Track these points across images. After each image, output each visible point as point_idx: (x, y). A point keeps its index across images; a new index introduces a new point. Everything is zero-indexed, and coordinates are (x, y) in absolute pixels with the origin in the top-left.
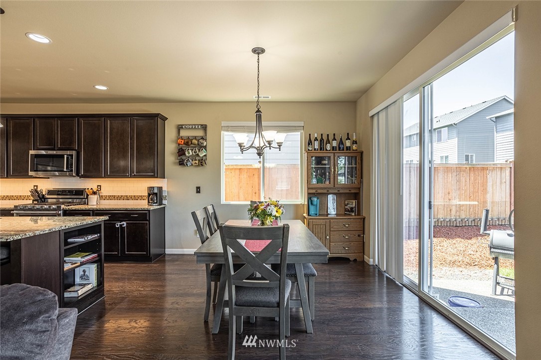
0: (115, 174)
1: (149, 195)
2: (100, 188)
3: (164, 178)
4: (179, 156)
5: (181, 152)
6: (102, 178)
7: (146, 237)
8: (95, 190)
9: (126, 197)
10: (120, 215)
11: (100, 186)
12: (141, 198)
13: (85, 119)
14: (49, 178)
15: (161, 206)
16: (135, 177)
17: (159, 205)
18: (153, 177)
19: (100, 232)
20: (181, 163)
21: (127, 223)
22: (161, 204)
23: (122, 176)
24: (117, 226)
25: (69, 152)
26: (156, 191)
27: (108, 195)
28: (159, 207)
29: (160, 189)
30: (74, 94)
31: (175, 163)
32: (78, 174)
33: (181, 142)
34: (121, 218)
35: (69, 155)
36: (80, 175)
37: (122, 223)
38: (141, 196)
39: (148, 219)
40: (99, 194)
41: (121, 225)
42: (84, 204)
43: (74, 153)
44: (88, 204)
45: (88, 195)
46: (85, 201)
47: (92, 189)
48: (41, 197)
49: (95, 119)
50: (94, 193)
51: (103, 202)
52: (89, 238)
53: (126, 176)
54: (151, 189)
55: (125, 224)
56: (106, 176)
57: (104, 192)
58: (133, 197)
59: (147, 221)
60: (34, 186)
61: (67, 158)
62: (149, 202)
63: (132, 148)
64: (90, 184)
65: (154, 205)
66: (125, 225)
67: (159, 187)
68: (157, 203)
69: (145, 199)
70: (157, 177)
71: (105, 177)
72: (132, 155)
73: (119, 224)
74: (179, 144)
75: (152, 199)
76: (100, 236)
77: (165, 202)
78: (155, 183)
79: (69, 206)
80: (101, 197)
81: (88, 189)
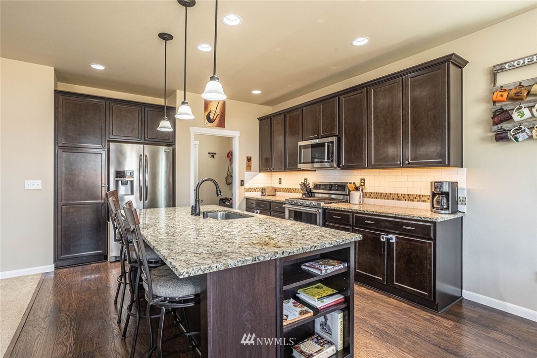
0: (381, 163)
1: (434, 195)
2: (364, 183)
3: (461, 167)
4: (495, 124)
5: (500, 116)
6: (365, 168)
7: (428, 267)
8: (358, 185)
9: (396, 196)
10: (387, 224)
11: (364, 180)
12: (419, 198)
13: (346, 95)
14: (315, 171)
15: (456, 216)
16: (410, 165)
17: (452, 213)
18: (441, 164)
19: (347, 260)
20: (501, 137)
21: (397, 238)
22: (455, 212)
23: (391, 165)
24: (382, 239)
25: (330, 139)
26: (446, 188)
27: (373, 192)
28: (452, 217)
29: (454, 185)
30: (334, 68)
31: (484, 140)
32: (338, 166)
33: (502, 96)
34: (389, 228)
35: (330, 142)
36: (341, 165)
37: (389, 236)
38: (419, 196)
39: (432, 236)
40: (362, 190)
41: (388, 240)
42: (345, 202)
43: (334, 139)
44: (349, 203)
45: (350, 191)
46: (347, 198)
47: (354, 183)
48: (309, 191)
49: (356, 92)
50: (357, 189)
51: (367, 200)
52: (328, 272)
53: (397, 164)
54: (437, 184)
55: (393, 238)
56: (370, 167)
57: (369, 188)
58: (407, 197)
59: (430, 239)
60: (305, 179)
61: (328, 145)
62: (433, 206)
63: (405, 123)
64: (353, 177)
65: (443, 212)
66: (394, 241)
67: (453, 183)
68: (447, 209)
69: (426, 201)
70: (449, 165)
71: (368, 168)
72: (405, 133)
73: (385, 236)
74: (494, 102)
75: (438, 203)
76: (349, 267)
77: (461, 208)
78: (445, 175)
79: (328, 203)
80: (365, 195)
81: (350, 183)
